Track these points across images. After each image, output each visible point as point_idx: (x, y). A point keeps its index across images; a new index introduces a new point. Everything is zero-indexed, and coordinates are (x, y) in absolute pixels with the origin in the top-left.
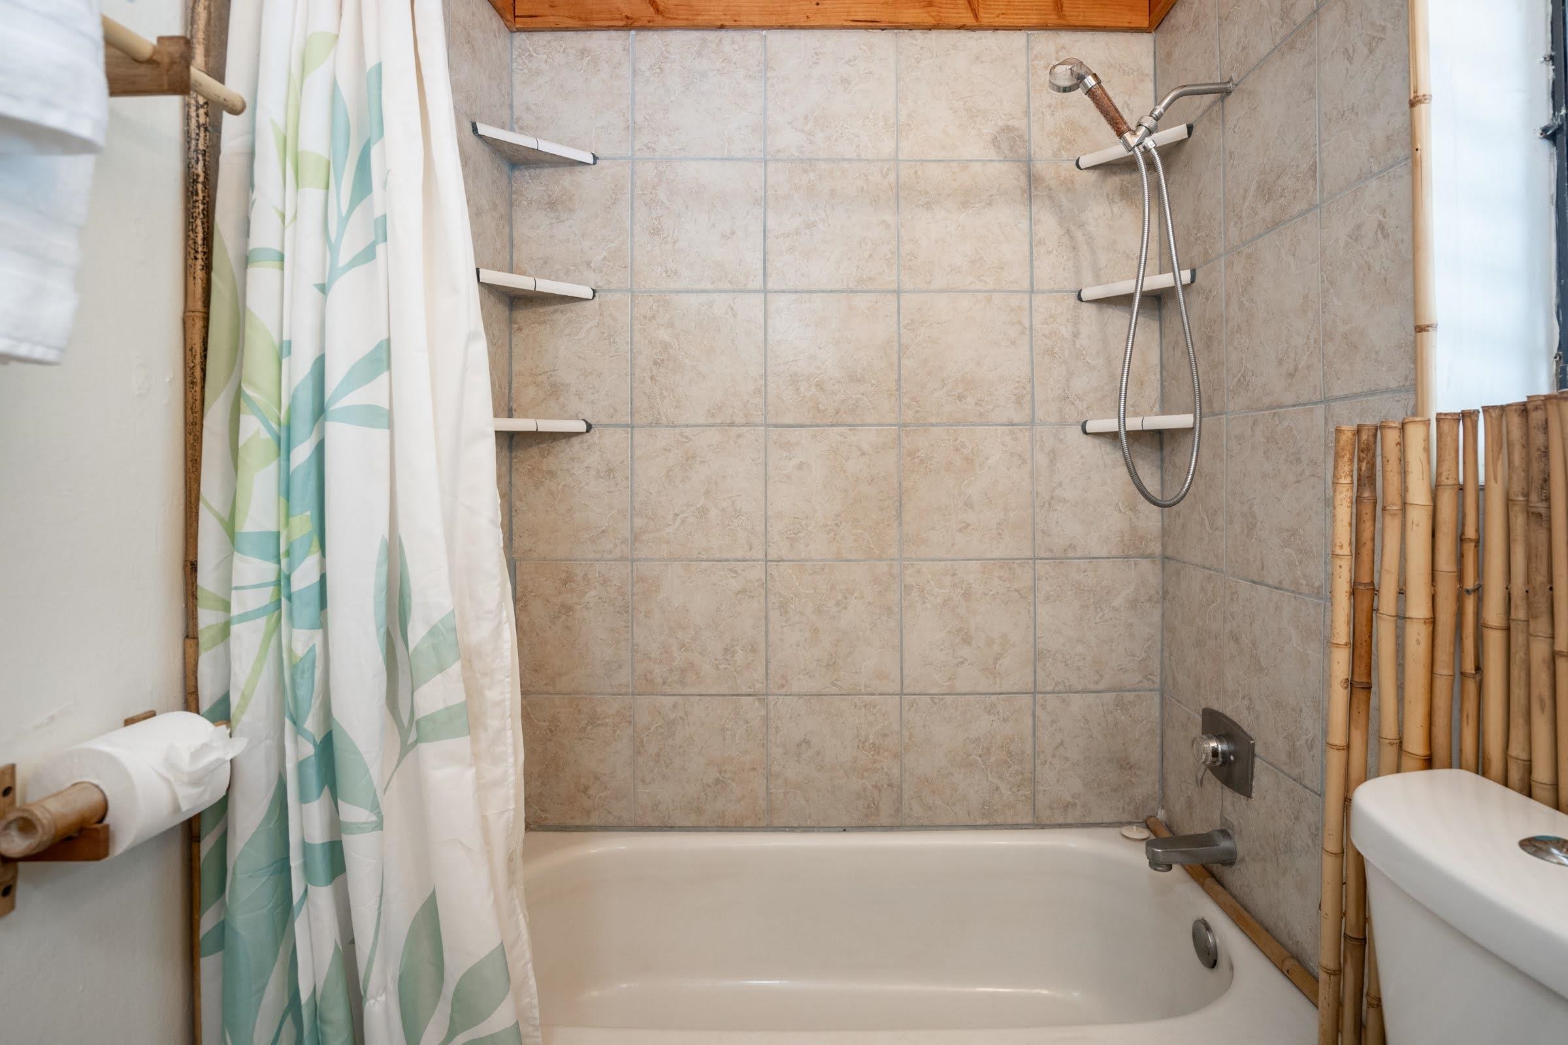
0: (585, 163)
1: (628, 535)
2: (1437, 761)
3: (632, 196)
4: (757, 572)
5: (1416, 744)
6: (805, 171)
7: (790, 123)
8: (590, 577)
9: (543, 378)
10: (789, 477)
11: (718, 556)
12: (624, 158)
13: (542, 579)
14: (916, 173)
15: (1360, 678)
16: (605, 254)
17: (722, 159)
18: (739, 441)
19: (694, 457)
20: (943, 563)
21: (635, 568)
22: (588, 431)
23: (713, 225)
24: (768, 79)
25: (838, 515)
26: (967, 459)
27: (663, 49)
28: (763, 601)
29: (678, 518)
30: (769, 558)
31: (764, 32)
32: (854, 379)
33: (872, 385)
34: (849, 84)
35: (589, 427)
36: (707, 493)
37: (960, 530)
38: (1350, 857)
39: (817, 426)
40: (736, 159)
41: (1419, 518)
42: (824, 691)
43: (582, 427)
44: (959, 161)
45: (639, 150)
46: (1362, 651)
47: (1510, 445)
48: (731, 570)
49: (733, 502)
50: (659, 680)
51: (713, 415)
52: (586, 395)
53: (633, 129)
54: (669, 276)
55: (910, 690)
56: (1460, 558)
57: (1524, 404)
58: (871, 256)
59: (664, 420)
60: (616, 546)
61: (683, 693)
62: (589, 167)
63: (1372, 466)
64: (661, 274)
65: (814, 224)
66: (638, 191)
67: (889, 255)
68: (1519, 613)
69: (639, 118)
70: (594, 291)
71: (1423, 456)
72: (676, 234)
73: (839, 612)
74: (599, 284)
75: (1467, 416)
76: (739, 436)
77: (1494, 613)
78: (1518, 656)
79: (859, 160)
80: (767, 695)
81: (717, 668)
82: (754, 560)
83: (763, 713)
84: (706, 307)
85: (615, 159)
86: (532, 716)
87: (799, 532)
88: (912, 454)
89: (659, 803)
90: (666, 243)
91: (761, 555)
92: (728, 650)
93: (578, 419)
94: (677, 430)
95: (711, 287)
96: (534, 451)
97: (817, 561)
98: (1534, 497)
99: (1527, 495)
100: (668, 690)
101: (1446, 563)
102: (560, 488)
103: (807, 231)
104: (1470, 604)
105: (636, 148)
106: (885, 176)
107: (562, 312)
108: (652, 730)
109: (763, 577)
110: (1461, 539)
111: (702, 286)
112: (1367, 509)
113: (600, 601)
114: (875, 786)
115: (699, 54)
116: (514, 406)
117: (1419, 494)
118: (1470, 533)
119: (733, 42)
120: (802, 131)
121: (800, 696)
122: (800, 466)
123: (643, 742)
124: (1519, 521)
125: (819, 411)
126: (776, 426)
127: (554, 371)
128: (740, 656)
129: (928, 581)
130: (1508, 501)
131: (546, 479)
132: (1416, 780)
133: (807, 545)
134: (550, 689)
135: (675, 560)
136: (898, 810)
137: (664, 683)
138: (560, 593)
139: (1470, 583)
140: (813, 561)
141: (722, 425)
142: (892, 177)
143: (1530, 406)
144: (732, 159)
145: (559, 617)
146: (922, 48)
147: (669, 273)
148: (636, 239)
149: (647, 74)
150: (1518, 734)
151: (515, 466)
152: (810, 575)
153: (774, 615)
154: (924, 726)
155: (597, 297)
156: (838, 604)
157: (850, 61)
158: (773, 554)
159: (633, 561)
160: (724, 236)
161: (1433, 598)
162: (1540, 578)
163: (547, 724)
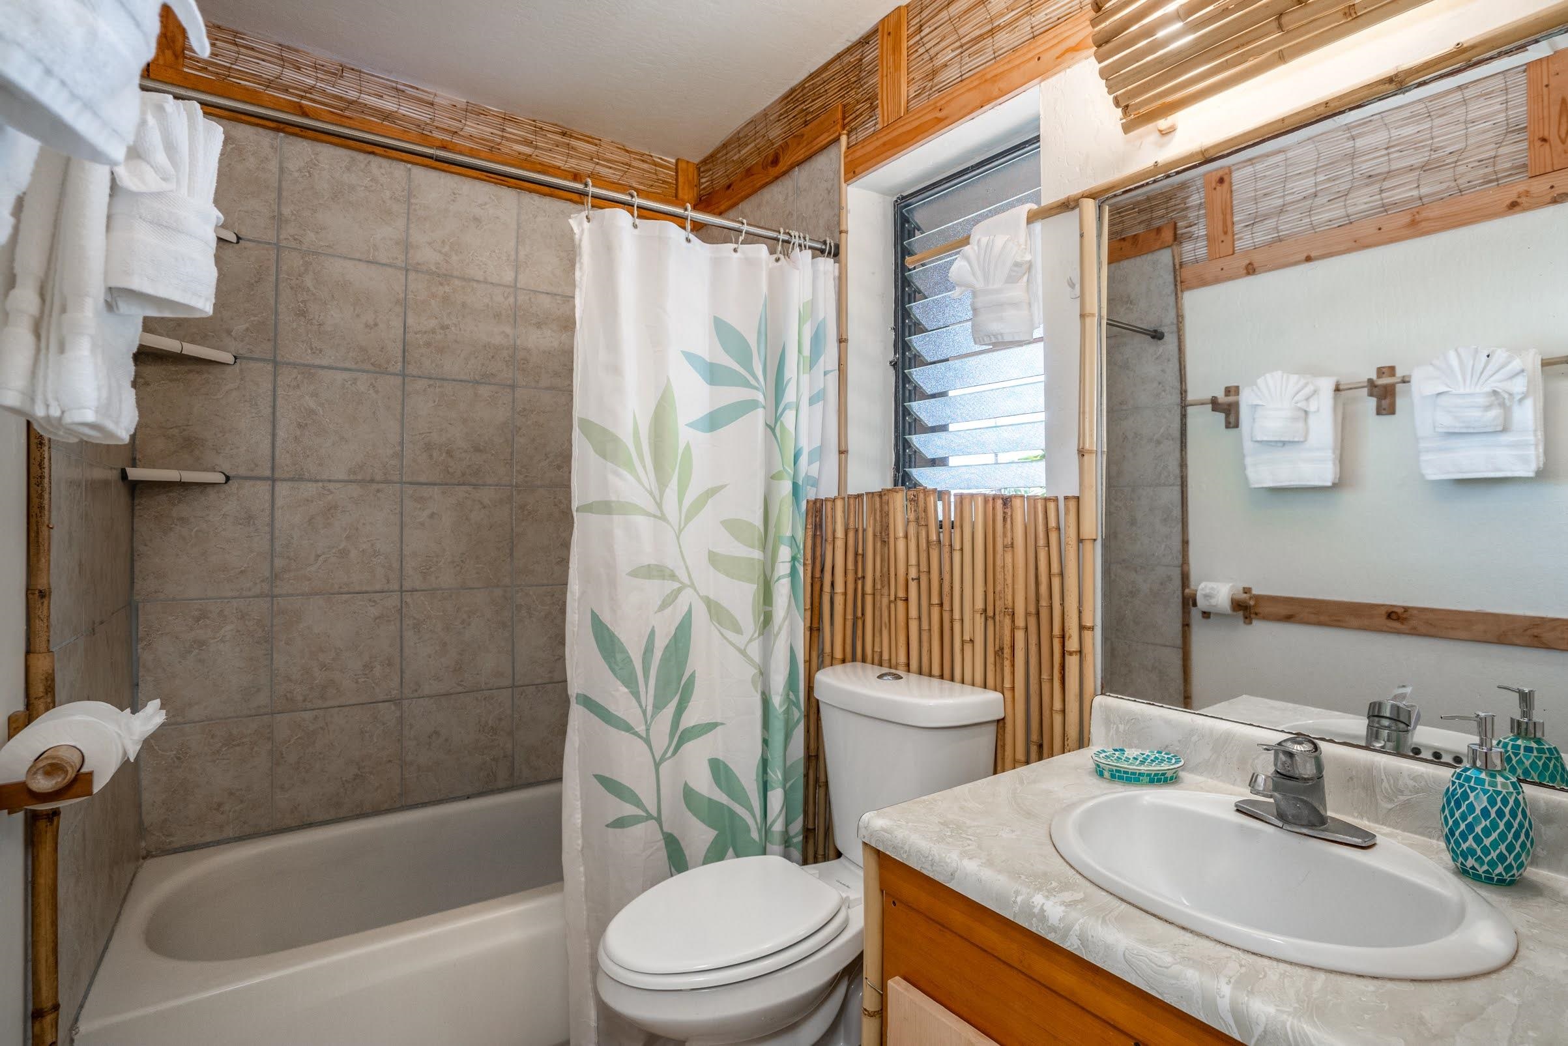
0: (227, 241)
1: (267, 574)
2: (847, 660)
3: (277, 279)
4: (393, 601)
5: (838, 654)
6: (441, 284)
7: (430, 244)
8: (226, 613)
9: (176, 431)
10: (422, 524)
11: (357, 589)
12: (269, 243)
13: (170, 618)
14: (530, 299)
15: (815, 625)
16: (247, 325)
17: (368, 262)
18: (378, 494)
19: (336, 507)
20: (545, 587)
21: (275, 602)
22: (226, 483)
23: (358, 316)
24: (412, 204)
25: (463, 554)
26: (563, 512)
27: (313, 157)
28: (398, 624)
29: (321, 558)
30: (404, 589)
31: (409, 166)
32: (477, 450)
33: (492, 455)
34: (480, 222)
35: (228, 478)
36: (348, 538)
37: (558, 563)
38: (814, 704)
39: (447, 484)
40: (380, 264)
41: (840, 544)
42: (451, 691)
43: (220, 478)
44: (563, 296)
45: (285, 239)
46: (816, 612)
47: (875, 510)
48: (370, 600)
49: (372, 545)
50: (300, 698)
51: (355, 473)
52: (224, 449)
53: (279, 220)
54: (314, 353)
55: (520, 683)
56: (856, 562)
57: (880, 492)
58: (493, 357)
59: (307, 475)
60: (255, 584)
61: (324, 706)
62: (231, 245)
63: (821, 519)
64: (306, 350)
65: (447, 327)
66: (283, 276)
67: (507, 359)
68: (878, 586)
69: (286, 211)
70: (236, 358)
71: (842, 515)
72: (322, 317)
73: (464, 628)
74: (241, 352)
75: (859, 496)
76: (378, 491)
77: (869, 589)
78: (878, 605)
79: (486, 282)
80: (401, 699)
81: (357, 682)
82: (391, 591)
83: (398, 714)
84: (349, 383)
85: (259, 242)
86: (156, 748)
87: (431, 567)
88: (522, 507)
89: (299, 805)
90: (311, 324)
91: (396, 587)
92: (369, 667)
93: (215, 471)
94: (320, 484)
95: (353, 366)
96: (163, 498)
97: (446, 589)
98: (883, 534)
99: (881, 533)
100: (309, 706)
101: (850, 566)
102: (193, 534)
103: (442, 331)
104: (860, 583)
105: (282, 237)
106: (506, 298)
107: (198, 372)
108: (292, 742)
109: (399, 604)
110: (856, 554)
111: (347, 365)
112: (818, 541)
113: (238, 634)
114: (493, 759)
115: (348, 169)
116: (138, 456)
117: (840, 533)
118: (860, 551)
119: (381, 167)
120: (440, 252)
121: (430, 697)
122: (432, 516)
123: (282, 754)
124: (879, 544)
125: (449, 473)
126: (411, 483)
127: (187, 426)
128: (378, 670)
129: (534, 601)
130: (875, 535)
131: (176, 525)
132: (839, 668)
133: (437, 578)
134: (180, 719)
135: (317, 594)
136: (512, 775)
137: (304, 701)
138: (191, 630)
139: (860, 575)
140: (442, 589)
141: (363, 481)
142: (511, 300)
143: (883, 494)
144: (376, 263)
145: (190, 652)
146: (538, 208)
147: (314, 350)
148: (280, 317)
149: (296, 174)
150: (877, 640)
151: (137, 513)
152: (440, 601)
153: (409, 634)
154: (531, 708)
155: (238, 364)
156: (463, 622)
157: (481, 205)
158: (407, 585)
159: (273, 597)
160: (367, 326)
161: (846, 583)
162: (885, 569)
163: (174, 752)
